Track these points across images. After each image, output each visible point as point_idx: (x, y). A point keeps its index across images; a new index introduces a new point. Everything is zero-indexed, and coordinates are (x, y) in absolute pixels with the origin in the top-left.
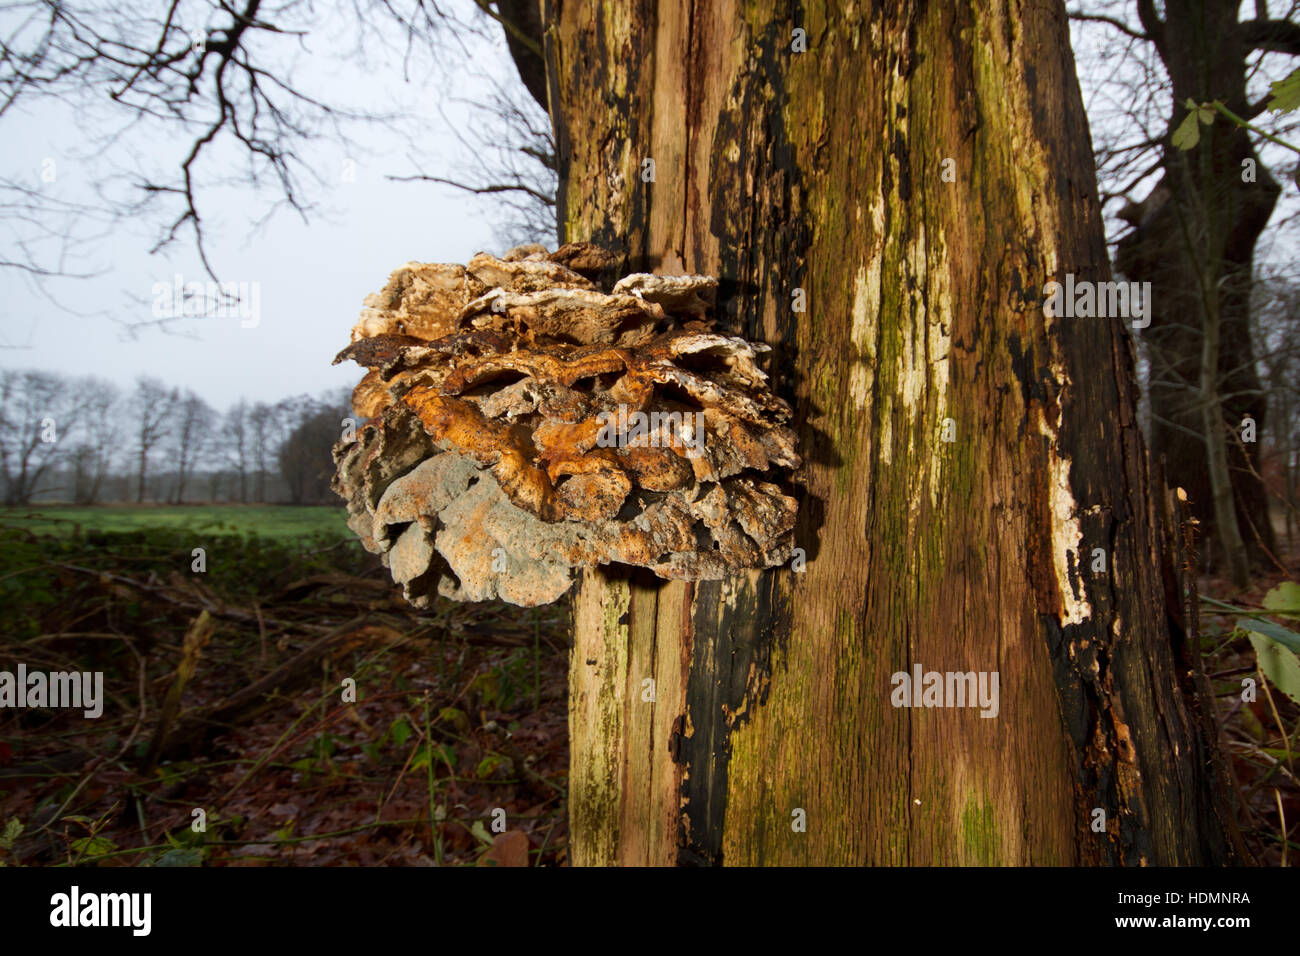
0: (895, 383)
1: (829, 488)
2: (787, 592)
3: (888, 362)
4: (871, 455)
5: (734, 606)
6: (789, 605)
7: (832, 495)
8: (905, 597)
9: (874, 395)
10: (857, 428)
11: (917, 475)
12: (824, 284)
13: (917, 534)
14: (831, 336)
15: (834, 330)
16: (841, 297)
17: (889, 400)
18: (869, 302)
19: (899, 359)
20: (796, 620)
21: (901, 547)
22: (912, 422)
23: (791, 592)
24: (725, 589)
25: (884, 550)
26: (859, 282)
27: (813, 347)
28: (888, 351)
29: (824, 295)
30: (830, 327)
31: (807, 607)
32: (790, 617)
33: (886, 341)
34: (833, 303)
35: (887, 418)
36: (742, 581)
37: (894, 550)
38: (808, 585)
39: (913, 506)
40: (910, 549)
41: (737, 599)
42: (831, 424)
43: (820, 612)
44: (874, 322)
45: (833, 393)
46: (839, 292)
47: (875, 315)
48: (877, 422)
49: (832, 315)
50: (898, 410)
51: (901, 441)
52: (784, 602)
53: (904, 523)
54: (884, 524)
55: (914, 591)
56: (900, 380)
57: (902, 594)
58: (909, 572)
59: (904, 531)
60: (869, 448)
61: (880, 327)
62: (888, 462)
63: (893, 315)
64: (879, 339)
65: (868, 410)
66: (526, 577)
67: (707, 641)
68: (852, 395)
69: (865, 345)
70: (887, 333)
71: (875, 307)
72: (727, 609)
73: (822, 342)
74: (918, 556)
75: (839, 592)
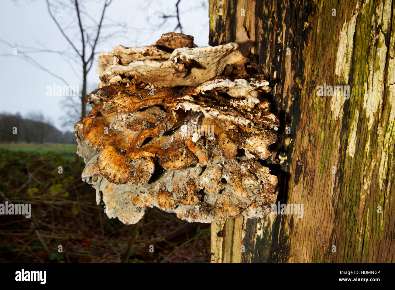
0: (362, 101)
1: (315, 170)
2: (288, 233)
3: (357, 87)
4: (340, 150)
5: (262, 237)
6: (288, 241)
7: (316, 174)
8: (354, 249)
9: (344, 110)
10: (334, 132)
11: (370, 165)
12: (324, 37)
13: (366, 206)
14: (324, 71)
15: (326, 67)
16: (332, 45)
17: (357, 112)
18: (347, 46)
19: (365, 84)
20: (292, 252)
21: (355, 214)
22: (370, 128)
23: (290, 233)
24: (258, 226)
25: (344, 214)
26: (343, 33)
27: (313, 79)
28: (359, 79)
29: (322, 44)
30: (324, 65)
31: (298, 244)
32: (289, 248)
33: (357, 72)
34: (328, 49)
35: (354, 125)
36: (267, 222)
37: (350, 216)
38: (299, 231)
39: (366, 187)
40: (361, 216)
41: (263, 233)
42: (319, 129)
43: (305, 248)
44: (350, 60)
45: (321, 109)
46: (331, 42)
47: (351, 54)
48: (346, 128)
49: (326, 57)
50: (362, 120)
51: (362, 141)
52: (286, 238)
53: (358, 197)
54: (346, 198)
55: (360, 245)
56: (365, 99)
57: (353, 246)
58: (358, 232)
59: (357, 204)
60: (339, 145)
61: (353, 63)
62: (352, 156)
63: (364, 54)
64: (352, 71)
65: (341, 120)
66: (128, 209)
67: (249, 254)
68: (332, 109)
69: (342, 76)
70: (358, 66)
71: (350, 50)
72: (258, 237)
73: (318, 76)
74: (365, 223)
75: (315, 238)
